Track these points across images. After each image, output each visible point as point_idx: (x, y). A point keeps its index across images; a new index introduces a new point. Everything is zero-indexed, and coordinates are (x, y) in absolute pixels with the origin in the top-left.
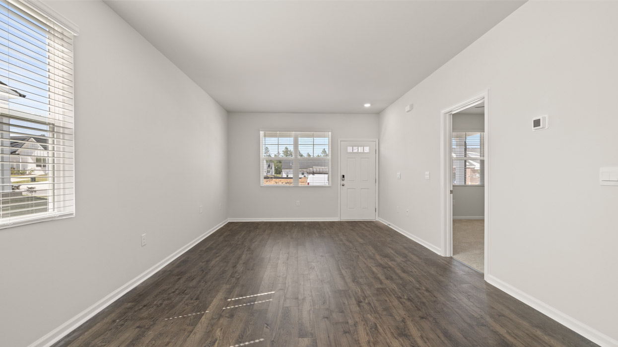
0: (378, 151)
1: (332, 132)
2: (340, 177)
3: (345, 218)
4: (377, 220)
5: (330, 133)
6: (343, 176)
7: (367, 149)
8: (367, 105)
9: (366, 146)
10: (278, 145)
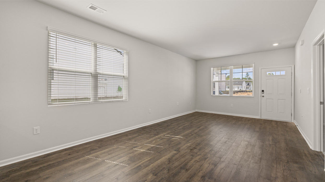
0: (294, 74)
1: (254, 64)
2: (260, 91)
3: (264, 117)
4: (293, 121)
5: (253, 65)
6: (263, 91)
7: (283, 73)
8: (276, 45)
9: (282, 71)
10: (221, 74)
